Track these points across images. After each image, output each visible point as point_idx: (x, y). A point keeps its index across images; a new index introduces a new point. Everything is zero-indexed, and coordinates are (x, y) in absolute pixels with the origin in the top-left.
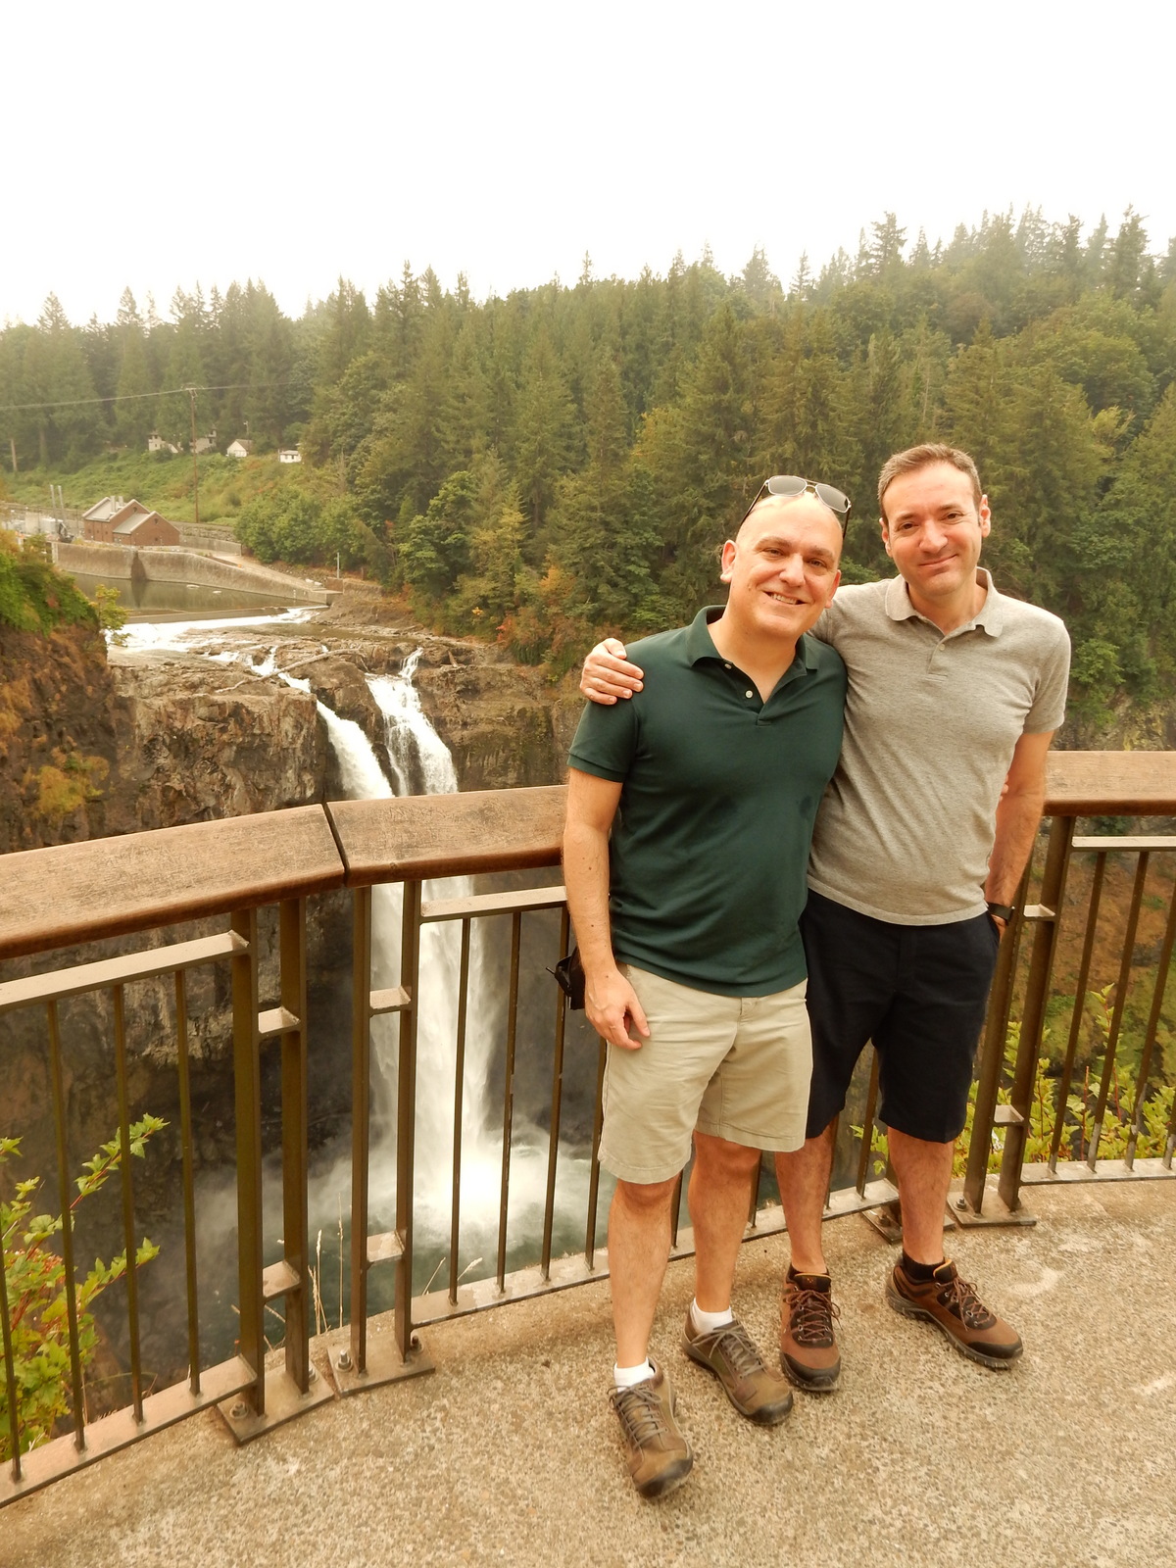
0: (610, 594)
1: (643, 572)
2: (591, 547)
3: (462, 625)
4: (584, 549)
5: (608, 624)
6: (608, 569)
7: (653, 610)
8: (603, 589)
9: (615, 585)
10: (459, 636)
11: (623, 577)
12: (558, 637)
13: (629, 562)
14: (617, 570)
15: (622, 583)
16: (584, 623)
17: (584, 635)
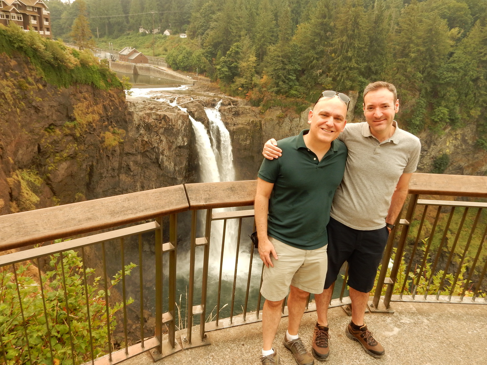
0: (283, 85)
1: (294, 78)
2: (278, 69)
3: (235, 93)
4: (275, 70)
5: (281, 95)
6: (283, 77)
7: (296, 91)
8: (281, 83)
9: (284, 82)
10: (234, 97)
11: (287, 79)
12: (265, 98)
13: (289, 75)
14: (285, 77)
15: (287, 81)
16: (274, 94)
17: (273, 98)
